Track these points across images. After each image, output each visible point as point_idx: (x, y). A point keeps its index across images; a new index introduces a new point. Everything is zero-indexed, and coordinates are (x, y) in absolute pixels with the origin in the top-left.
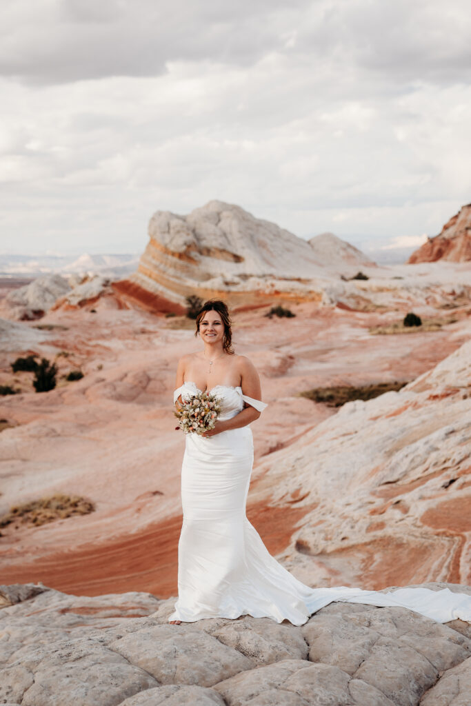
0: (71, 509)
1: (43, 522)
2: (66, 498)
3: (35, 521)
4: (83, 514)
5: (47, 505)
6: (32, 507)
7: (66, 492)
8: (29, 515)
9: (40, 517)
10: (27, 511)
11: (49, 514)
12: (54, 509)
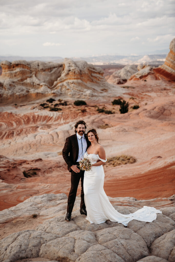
0: (127, 161)
1: (116, 165)
2: (126, 157)
3: (114, 164)
4: (132, 163)
5: (118, 159)
6: (113, 159)
7: (126, 154)
8: (112, 162)
9: (115, 163)
10: (111, 161)
11: (119, 162)
12: (121, 161)
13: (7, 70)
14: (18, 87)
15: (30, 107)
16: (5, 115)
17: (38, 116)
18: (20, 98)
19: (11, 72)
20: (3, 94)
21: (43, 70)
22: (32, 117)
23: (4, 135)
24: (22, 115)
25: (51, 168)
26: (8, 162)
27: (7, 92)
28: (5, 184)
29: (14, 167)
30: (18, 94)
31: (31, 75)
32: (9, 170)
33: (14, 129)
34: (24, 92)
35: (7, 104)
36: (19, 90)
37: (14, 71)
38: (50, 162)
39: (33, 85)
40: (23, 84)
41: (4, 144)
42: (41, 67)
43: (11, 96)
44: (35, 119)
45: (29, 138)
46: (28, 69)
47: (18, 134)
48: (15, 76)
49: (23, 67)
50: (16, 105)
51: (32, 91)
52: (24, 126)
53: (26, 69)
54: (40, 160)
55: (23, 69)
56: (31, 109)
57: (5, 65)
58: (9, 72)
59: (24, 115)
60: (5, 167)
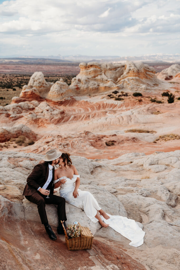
0: (175, 138)
1: (167, 140)
2: (174, 135)
3: (165, 140)
4: (178, 139)
5: (169, 136)
6: (165, 136)
7: (174, 133)
8: (164, 138)
9: (166, 139)
10: (163, 137)
11: (169, 138)
12: (170, 137)
13: (84, 69)
14: (92, 82)
15: (101, 97)
16: (83, 103)
17: (106, 104)
18: (93, 90)
19: (87, 71)
20: (81, 87)
21: (110, 69)
22: (102, 105)
23: (83, 117)
24: (95, 103)
25: (123, 141)
26: (94, 136)
27: (83, 86)
28: (95, 149)
29: (99, 139)
30: (91, 87)
31: (101, 73)
32: (96, 141)
33: (90, 113)
34: (96, 86)
35: (84, 95)
36: (92, 85)
37: (89, 70)
38: (122, 137)
39: (102, 81)
40: (95, 80)
41: (84, 124)
42: (108, 67)
43: (86, 88)
44: (104, 106)
45: (102, 120)
46: (99, 69)
47: (93, 117)
48: (90, 74)
49: (96, 67)
50: (90, 95)
51: (102, 85)
52: (96, 111)
53: (98, 69)
54: (115, 135)
55: (96, 69)
56: (101, 99)
57: (83, 65)
58: (85, 71)
59: (96, 103)
60: (94, 139)
